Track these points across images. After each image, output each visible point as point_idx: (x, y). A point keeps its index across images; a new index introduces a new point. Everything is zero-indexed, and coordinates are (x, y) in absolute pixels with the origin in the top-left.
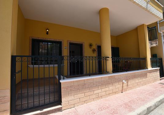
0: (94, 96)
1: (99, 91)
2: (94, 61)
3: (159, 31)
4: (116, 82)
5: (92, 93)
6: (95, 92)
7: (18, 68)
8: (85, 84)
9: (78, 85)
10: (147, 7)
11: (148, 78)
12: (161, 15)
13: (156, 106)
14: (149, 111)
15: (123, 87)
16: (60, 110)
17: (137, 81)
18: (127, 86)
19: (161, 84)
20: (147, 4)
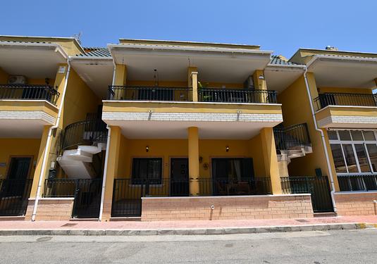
0: (171, 216)
1: (177, 212)
2: (208, 183)
3: (316, 128)
5: (169, 212)
6: (172, 212)
7: (117, 187)
8: (162, 203)
9: (156, 203)
10: (238, 119)
11: (269, 209)
12: (276, 117)
13: (224, 232)
14: (209, 232)
15: (211, 213)
16: (139, 220)
17: (242, 210)
18: (220, 213)
19: (298, 220)
20: (238, 115)
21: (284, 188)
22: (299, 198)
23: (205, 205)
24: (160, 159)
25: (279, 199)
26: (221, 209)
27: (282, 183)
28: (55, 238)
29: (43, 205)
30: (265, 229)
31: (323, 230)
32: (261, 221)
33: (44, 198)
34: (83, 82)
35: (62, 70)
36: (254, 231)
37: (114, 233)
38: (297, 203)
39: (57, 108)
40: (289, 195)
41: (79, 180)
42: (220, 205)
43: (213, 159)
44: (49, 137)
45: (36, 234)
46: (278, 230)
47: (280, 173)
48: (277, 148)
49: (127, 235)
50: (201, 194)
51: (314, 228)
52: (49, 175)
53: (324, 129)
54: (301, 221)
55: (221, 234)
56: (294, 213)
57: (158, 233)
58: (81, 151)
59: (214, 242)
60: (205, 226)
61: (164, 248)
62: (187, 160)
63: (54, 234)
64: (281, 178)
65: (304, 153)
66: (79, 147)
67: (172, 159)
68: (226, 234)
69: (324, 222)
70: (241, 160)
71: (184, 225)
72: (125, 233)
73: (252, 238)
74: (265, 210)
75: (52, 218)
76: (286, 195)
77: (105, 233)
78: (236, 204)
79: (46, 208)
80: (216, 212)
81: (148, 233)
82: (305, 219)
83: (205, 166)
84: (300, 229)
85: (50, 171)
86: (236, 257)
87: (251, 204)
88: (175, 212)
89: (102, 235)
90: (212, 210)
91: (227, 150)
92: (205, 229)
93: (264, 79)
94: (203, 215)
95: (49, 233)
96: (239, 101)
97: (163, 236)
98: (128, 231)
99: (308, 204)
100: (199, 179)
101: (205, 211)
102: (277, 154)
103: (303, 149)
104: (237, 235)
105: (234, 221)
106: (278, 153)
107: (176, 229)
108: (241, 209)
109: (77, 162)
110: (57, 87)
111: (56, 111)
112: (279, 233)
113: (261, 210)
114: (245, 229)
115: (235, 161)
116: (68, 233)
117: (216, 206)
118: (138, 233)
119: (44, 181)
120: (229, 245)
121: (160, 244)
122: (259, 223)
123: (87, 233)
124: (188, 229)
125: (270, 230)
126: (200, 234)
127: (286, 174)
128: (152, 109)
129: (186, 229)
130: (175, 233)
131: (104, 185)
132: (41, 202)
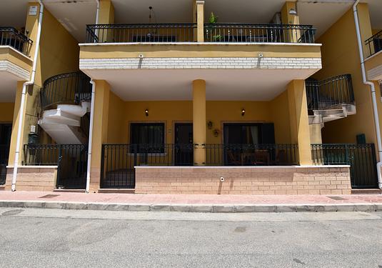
0: (170, 189)
1: (178, 184)
2: (217, 150)
3: (365, 80)
4: (206, 177)
5: (168, 184)
6: (172, 184)
8: (159, 173)
9: (152, 173)
10: (258, 65)
11: (294, 183)
12: (313, 63)
13: (235, 210)
14: (215, 210)
15: (220, 186)
16: (133, 192)
17: (259, 183)
18: (231, 186)
19: (332, 198)
20: (259, 60)
21: (315, 158)
22: (335, 170)
23: (213, 176)
24: (162, 125)
25: (307, 171)
26: (232, 182)
27: (313, 151)
28: (27, 212)
29: (23, 174)
30: (289, 207)
31: (367, 211)
32: (283, 197)
33: (24, 166)
34: (67, 32)
35: (33, 11)
36: (275, 209)
37: (97, 207)
38: (332, 177)
39: (31, 59)
40: (321, 166)
41: (62, 145)
42: (231, 178)
43: (225, 125)
44: (23, 96)
45: (8, 206)
46: (307, 209)
47: (312, 139)
48: (309, 107)
49: (113, 210)
50: (208, 163)
51: (355, 209)
52: (29, 141)
53: (376, 82)
54: (337, 198)
55: (231, 212)
56: (325, 189)
57: (150, 209)
58: (62, 112)
59: (221, 224)
60: (211, 201)
61: (152, 229)
62: (191, 125)
63: (28, 207)
64: (312, 145)
65: (346, 113)
66: (59, 106)
67: (176, 124)
68: (238, 212)
69: (369, 201)
70: (259, 126)
71: (184, 200)
72: (111, 208)
73: (271, 219)
74: (288, 184)
75: (34, 187)
76: (317, 166)
77: (86, 207)
78: (251, 175)
79: (26, 177)
80: (226, 185)
81: (138, 208)
82: (341, 196)
83: (216, 133)
84: (336, 209)
85: (30, 135)
86: (251, 250)
87: (270, 176)
88: (175, 184)
89: (83, 209)
90: (221, 182)
91: (243, 114)
92: (211, 205)
93: (296, 15)
94: (208, 189)
95: (22, 205)
96: (261, 41)
97: (157, 213)
98: (114, 205)
99: (346, 179)
100: (206, 146)
101: (211, 184)
102: (309, 114)
103: (344, 109)
104: (252, 213)
105: (248, 196)
106: (311, 113)
107: (173, 205)
108: (257, 183)
109: (61, 125)
110: (27, 33)
111: (30, 63)
112: (307, 213)
113: (284, 184)
114: (263, 207)
115: (252, 127)
116: (43, 206)
117: (227, 178)
118: (126, 208)
119: (22, 146)
120: (241, 229)
121: (149, 223)
122: (281, 200)
123: (65, 207)
124: (190, 205)
125: (295, 209)
126: (203, 212)
127: (319, 140)
128: (143, 54)
129: (186, 205)
130: (172, 209)
131: (90, 152)
132: (20, 170)
